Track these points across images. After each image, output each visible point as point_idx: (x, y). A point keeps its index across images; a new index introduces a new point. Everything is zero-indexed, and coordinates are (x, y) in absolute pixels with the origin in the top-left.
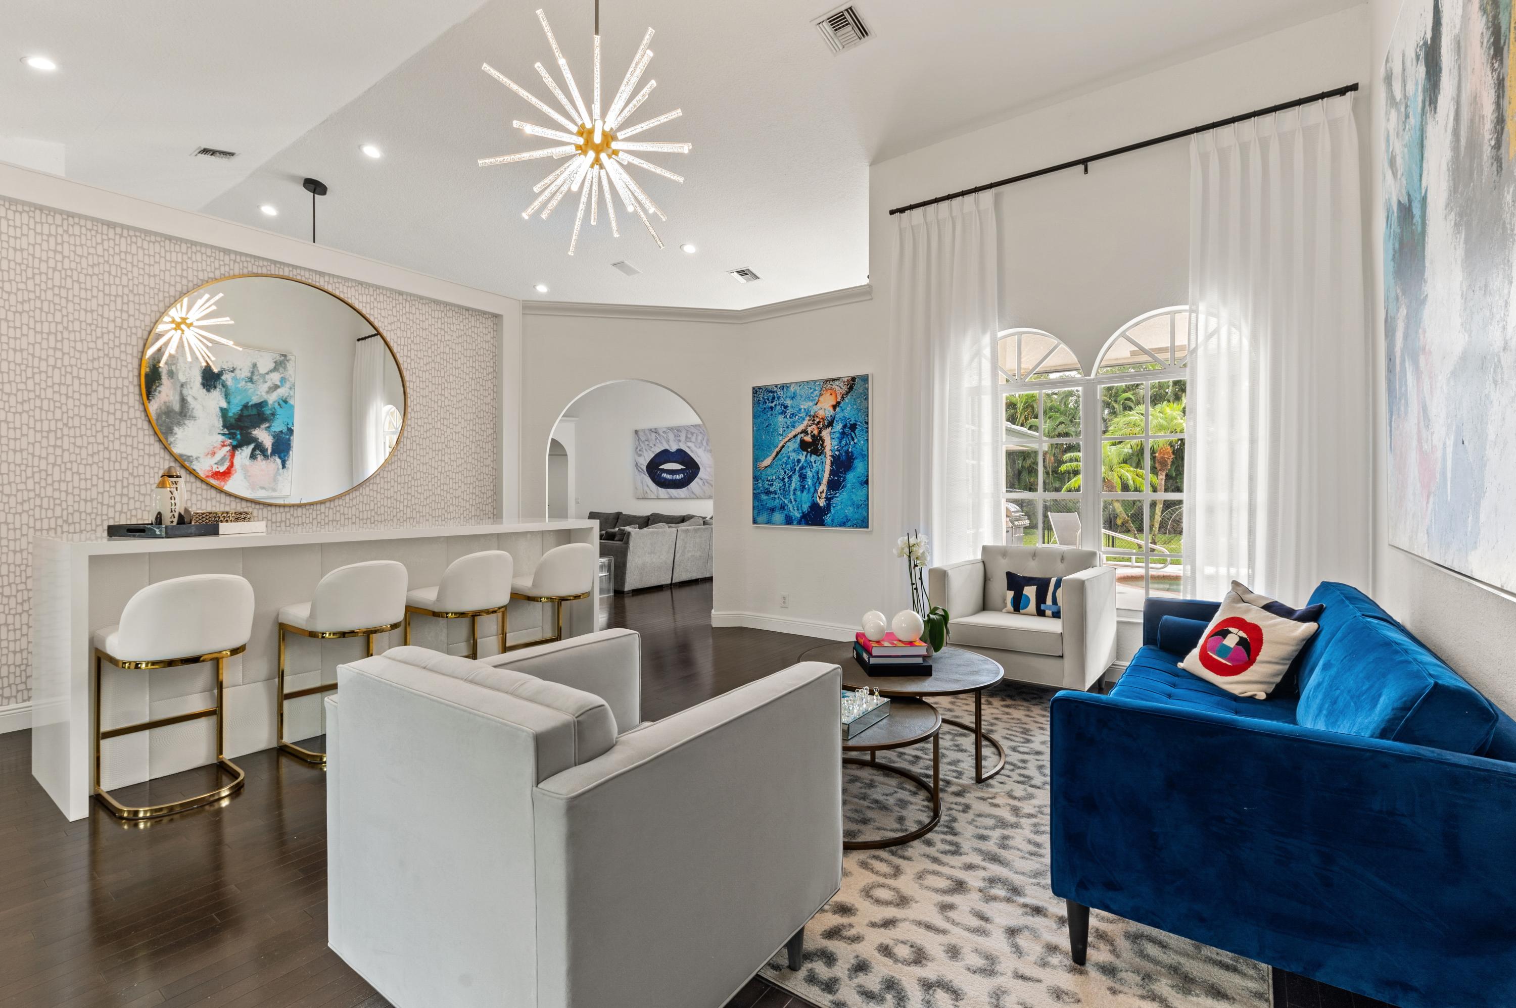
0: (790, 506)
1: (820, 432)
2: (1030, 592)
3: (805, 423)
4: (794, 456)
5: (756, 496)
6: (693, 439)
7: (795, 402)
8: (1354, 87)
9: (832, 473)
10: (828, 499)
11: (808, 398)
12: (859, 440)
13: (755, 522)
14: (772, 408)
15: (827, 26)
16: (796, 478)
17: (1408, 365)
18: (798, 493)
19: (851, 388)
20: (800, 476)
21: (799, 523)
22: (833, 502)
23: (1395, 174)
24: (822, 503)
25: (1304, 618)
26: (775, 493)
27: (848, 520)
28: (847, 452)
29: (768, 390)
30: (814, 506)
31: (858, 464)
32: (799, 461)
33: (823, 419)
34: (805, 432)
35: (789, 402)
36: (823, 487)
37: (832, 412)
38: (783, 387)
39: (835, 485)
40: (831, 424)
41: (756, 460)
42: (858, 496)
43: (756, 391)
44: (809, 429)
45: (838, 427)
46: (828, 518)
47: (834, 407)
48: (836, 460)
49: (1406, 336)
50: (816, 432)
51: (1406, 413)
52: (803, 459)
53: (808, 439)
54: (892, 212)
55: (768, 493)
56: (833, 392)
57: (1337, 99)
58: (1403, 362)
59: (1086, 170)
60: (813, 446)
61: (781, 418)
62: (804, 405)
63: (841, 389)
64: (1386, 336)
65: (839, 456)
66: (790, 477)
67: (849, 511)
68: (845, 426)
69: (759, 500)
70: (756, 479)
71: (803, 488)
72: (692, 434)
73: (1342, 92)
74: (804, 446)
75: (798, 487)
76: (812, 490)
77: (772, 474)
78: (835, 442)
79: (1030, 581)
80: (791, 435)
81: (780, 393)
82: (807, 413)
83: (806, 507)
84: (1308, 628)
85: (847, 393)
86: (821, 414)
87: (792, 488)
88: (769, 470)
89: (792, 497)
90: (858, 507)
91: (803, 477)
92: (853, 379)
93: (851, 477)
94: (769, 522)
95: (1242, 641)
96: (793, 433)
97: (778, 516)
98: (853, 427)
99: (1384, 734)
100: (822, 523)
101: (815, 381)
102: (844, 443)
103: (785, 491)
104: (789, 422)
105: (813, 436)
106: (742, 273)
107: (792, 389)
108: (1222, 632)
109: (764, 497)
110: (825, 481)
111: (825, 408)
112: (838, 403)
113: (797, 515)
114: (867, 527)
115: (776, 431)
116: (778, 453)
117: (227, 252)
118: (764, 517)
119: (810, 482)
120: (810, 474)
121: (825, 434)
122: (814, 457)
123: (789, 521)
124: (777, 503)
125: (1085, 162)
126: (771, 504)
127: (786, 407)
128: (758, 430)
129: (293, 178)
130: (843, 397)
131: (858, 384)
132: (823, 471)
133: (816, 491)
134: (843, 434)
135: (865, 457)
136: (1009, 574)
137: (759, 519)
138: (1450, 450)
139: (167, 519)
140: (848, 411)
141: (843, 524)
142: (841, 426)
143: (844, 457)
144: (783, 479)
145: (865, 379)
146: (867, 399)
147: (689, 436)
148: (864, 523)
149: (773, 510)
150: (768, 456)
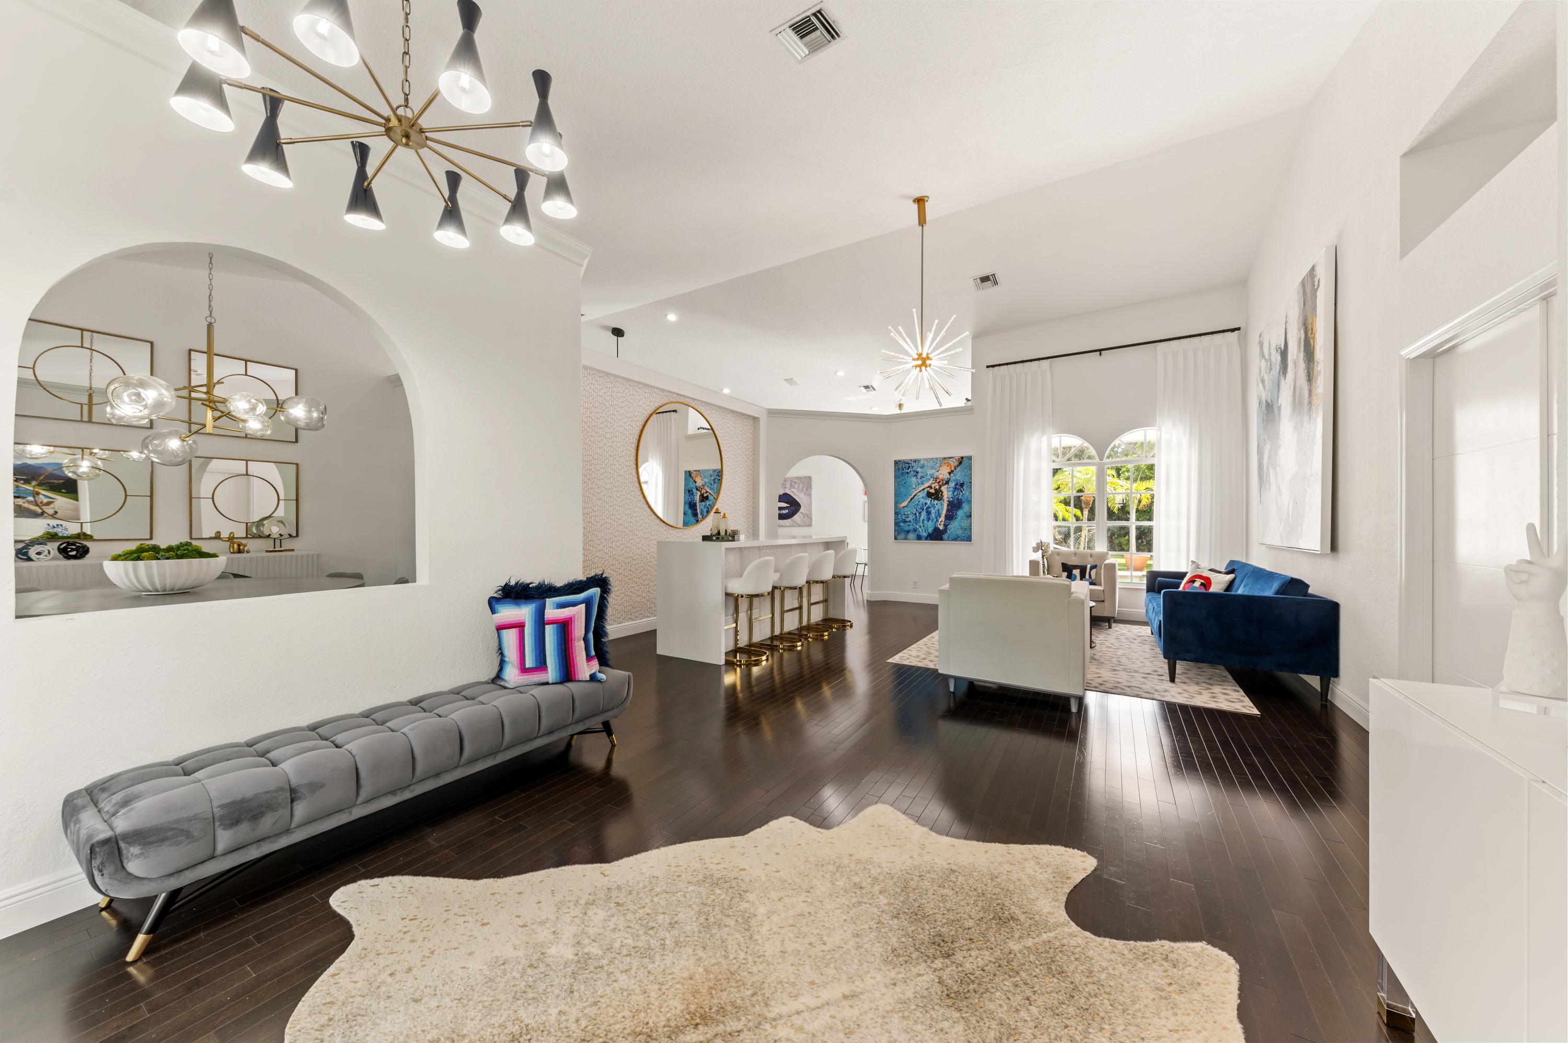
0: (920, 529)
1: (940, 487)
2: (1076, 572)
3: (930, 482)
4: (923, 501)
5: (896, 524)
6: (796, 486)
7: (924, 470)
8: (1239, 329)
9: (948, 510)
10: (945, 526)
11: (933, 468)
12: (965, 491)
13: (896, 539)
14: (908, 473)
15: (979, 281)
16: (924, 514)
17: (1271, 472)
18: (926, 522)
19: (960, 463)
20: (927, 512)
21: (926, 539)
22: (949, 527)
23: (1264, 387)
24: (941, 527)
25: (1228, 573)
26: (910, 522)
27: (958, 537)
28: (958, 499)
29: (905, 462)
30: (936, 529)
31: (965, 506)
32: (926, 504)
33: (942, 480)
34: (930, 487)
35: (919, 470)
36: (942, 518)
37: (948, 476)
38: (915, 461)
39: (950, 517)
40: (947, 483)
41: (896, 503)
42: (965, 524)
43: (896, 463)
44: (933, 486)
45: (952, 485)
46: (945, 536)
47: (950, 473)
48: (950, 503)
49: (1269, 457)
50: (937, 487)
51: (1269, 488)
52: (929, 502)
53: (932, 491)
54: (988, 367)
55: (905, 522)
56: (949, 465)
57: (1230, 334)
58: (1268, 467)
59: (1100, 354)
60: (936, 495)
61: (914, 479)
62: (930, 472)
63: (954, 463)
64: (1258, 453)
65: (952, 501)
66: (920, 513)
67: (959, 532)
68: (956, 484)
69: (899, 526)
70: (896, 513)
71: (929, 519)
72: (795, 483)
73: (1233, 330)
74: (929, 495)
75: (925, 518)
76: (935, 520)
77: (908, 511)
78: (950, 493)
79: (1076, 567)
80: (921, 489)
81: (913, 464)
82: (932, 476)
83: (930, 530)
84: (1230, 577)
85: (958, 466)
86: (941, 477)
87: (921, 519)
88: (906, 509)
89: (921, 524)
90: (965, 530)
91: (929, 513)
92: (962, 458)
93: (960, 513)
94: (905, 539)
95: (1202, 584)
96: (922, 488)
97: (912, 535)
98: (962, 485)
99: (1276, 594)
100: (941, 539)
101: (937, 459)
102: (956, 493)
103: (916, 520)
104: (919, 481)
105: (936, 489)
106: (867, 387)
107: (922, 462)
108: (1192, 581)
109: (902, 524)
110: (943, 515)
111: (943, 473)
112: (952, 471)
113: (925, 534)
114: (971, 541)
115: (911, 486)
116: (912, 499)
117: (663, 390)
118: (902, 536)
119: (933, 516)
120: (933, 511)
121: (944, 488)
122: (936, 502)
123: (919, 538)
124: (911, 528)
125: (1100, 351)
126: (907, 528)
127: (917, 472)
128: (898, 485)
129: (605, 328)
130: (955, 468)
131: (965, 462)
132: (942, 509)
133: (937, 521)
134: (955, 489)
135: (970, 502)
136: (1063, 564)
137: (899, 537)
138: (1291, 505)
139: (722, 533)
140: (959, 476)
141: (955, 539)
142: (954, 484)
143: (956, 501)
144: (915, 514)
145: (970, 458)
146: (971, 469)
147: (793, 484)
148: (969, 539)
149: (908, 532)
150: (905, 500)
